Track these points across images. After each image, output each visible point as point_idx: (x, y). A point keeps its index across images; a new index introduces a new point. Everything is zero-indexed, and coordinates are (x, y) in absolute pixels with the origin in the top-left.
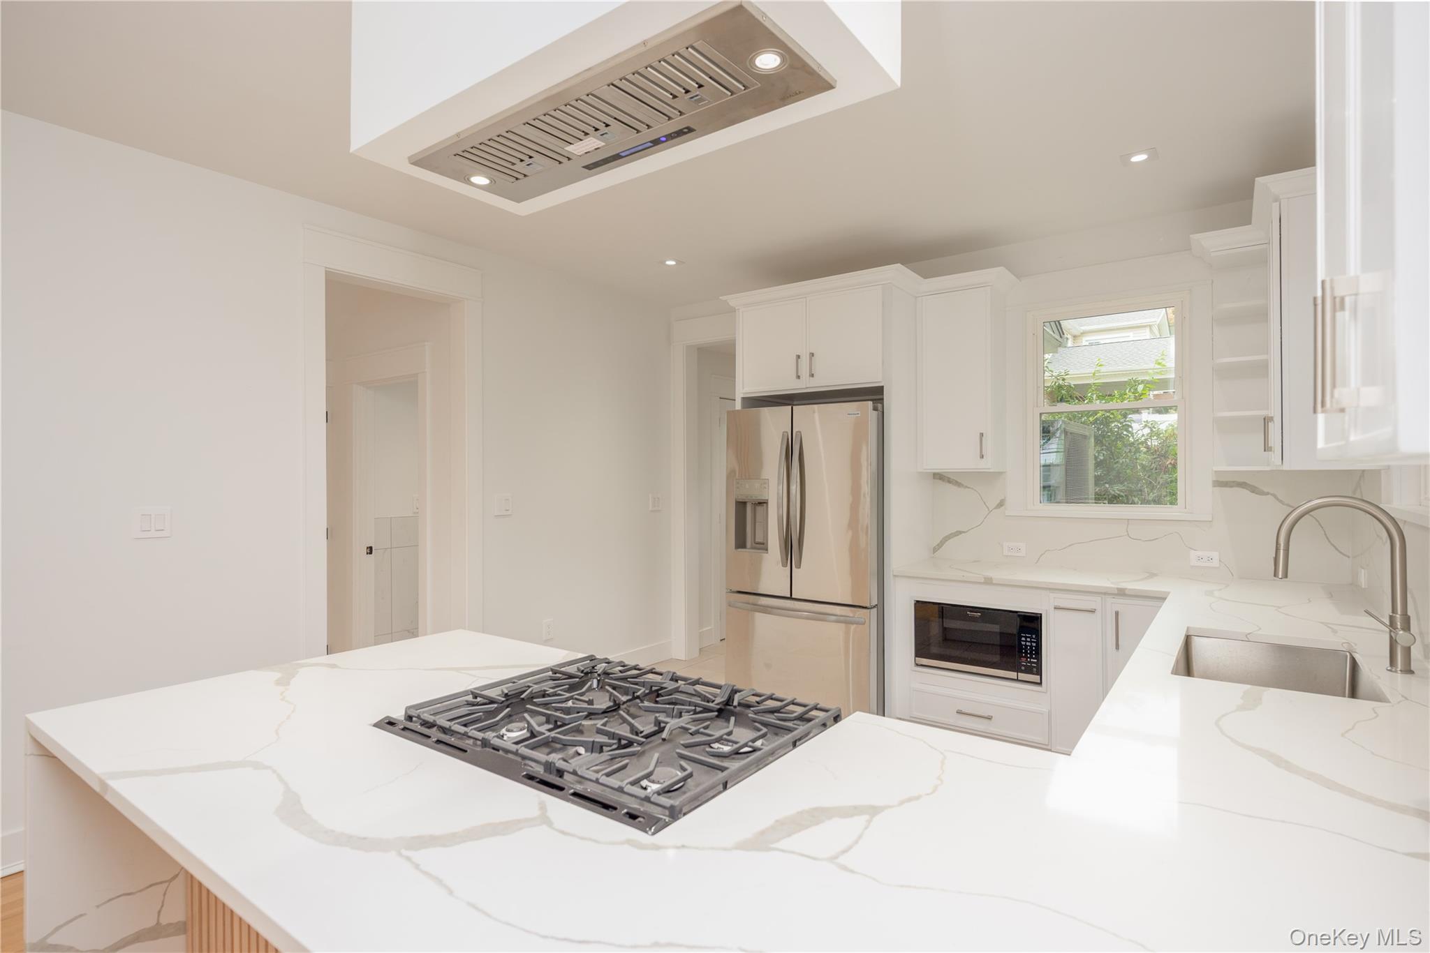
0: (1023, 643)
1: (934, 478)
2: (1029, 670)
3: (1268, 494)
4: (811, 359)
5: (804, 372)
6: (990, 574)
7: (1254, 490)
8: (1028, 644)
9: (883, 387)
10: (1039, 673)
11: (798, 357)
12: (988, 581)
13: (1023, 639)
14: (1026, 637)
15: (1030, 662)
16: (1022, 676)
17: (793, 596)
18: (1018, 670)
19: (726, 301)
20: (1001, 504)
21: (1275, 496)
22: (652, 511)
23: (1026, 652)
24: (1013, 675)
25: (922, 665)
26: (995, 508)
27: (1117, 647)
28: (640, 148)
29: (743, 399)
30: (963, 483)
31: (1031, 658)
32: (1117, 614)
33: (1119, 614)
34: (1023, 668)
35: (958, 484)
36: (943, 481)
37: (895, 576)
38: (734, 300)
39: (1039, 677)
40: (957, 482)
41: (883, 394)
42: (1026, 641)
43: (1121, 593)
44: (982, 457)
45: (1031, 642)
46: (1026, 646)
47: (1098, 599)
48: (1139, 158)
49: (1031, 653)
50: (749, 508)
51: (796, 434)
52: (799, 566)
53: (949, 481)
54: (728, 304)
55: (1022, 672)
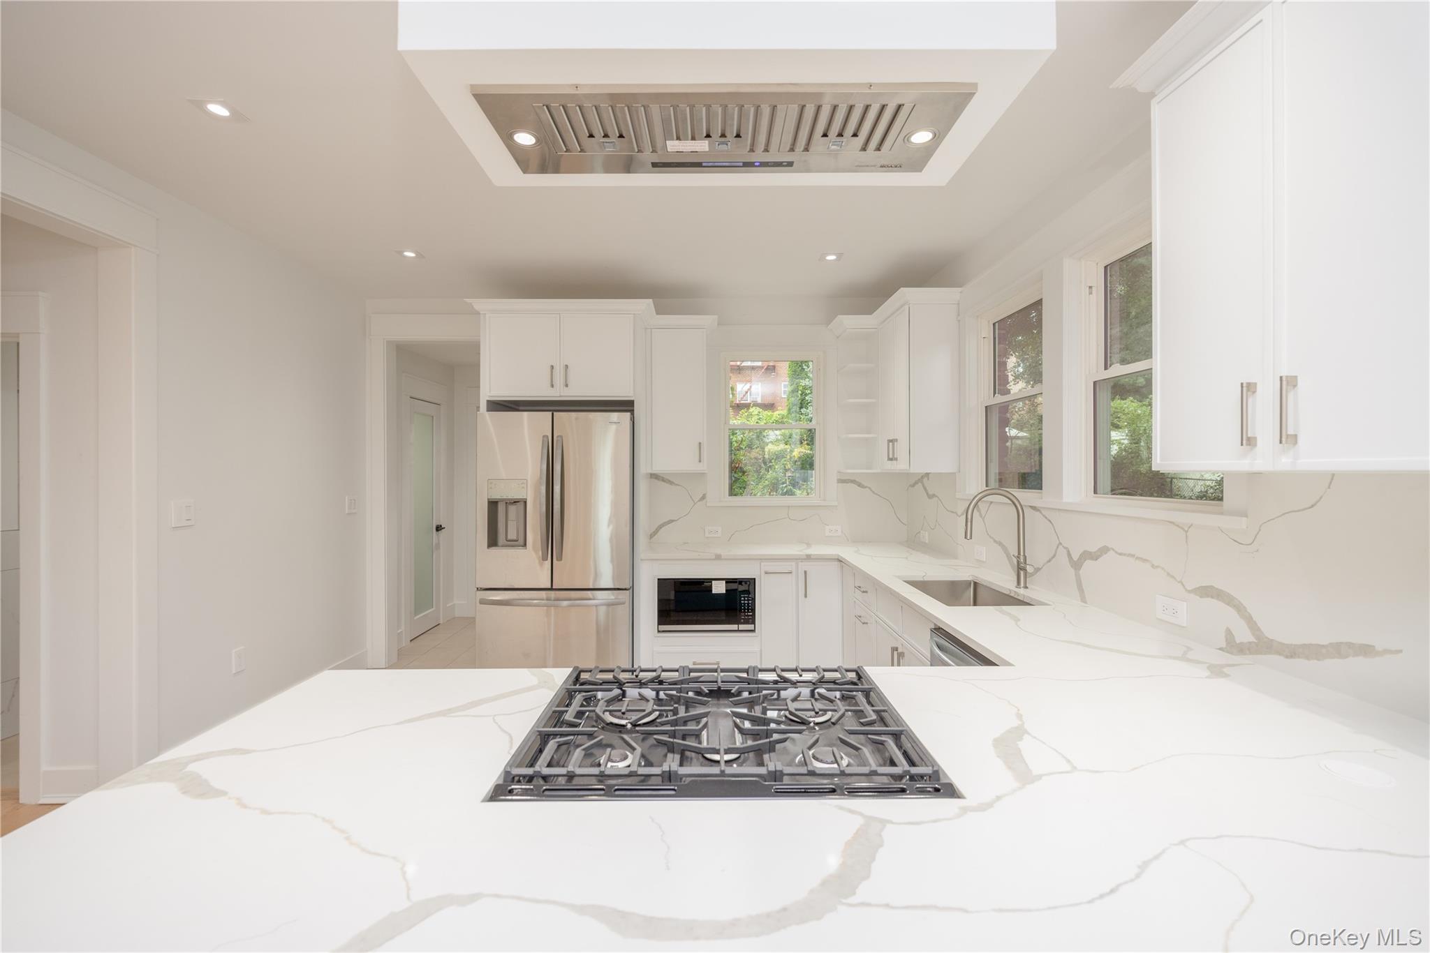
0: (743, 602)
1: (651, 477)
2: (746, 622)
3: (866, 487)
4: (566, 371)
5: (559, 379)
6: (719, 551)
7: (860, 485)
8: (746, 602)
9: (633, 401)
10: (754, 623)
11: (552, 367)
12: (718, 557)
13: (743, 599)
14: (744, 597)
15: (748, 616)
16: (742, 627)
17: (554, 587)
18: (738, 623)
19: (471, 303)
20: (703, 497)
21: (870, 488)
22: (348, 514)
23: (745, 609)
24: (735, 627)
25: (663, 631)
26: (699, 501)
27: (806, 596)
28: (727, 164)
29: (488, 402)
30: (674, 481)
31: (748, 612)
32: (805, 572)
33: (807, 573)
34: (742, 621)
35: (671, 483)
36: (659, 480)
37: (642, 560)
38: (481, 305)
39: (753, 625)
40: (670, 481)
41: (633, 406)
42: (745, 600)
43: (808, 557)
44: (700, 461)
45: (748, 600)
46: (744, 604)
47: (793, 564)
48: (831, 258)
49: (748, 609)
50: (501, 508)
51: (557, 441)
52: (560, 559)
53: (663, 480)
54: (473, 307)
55: (742, 623)
